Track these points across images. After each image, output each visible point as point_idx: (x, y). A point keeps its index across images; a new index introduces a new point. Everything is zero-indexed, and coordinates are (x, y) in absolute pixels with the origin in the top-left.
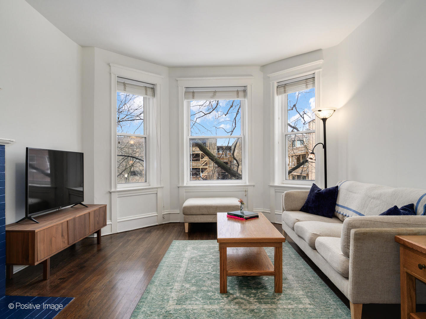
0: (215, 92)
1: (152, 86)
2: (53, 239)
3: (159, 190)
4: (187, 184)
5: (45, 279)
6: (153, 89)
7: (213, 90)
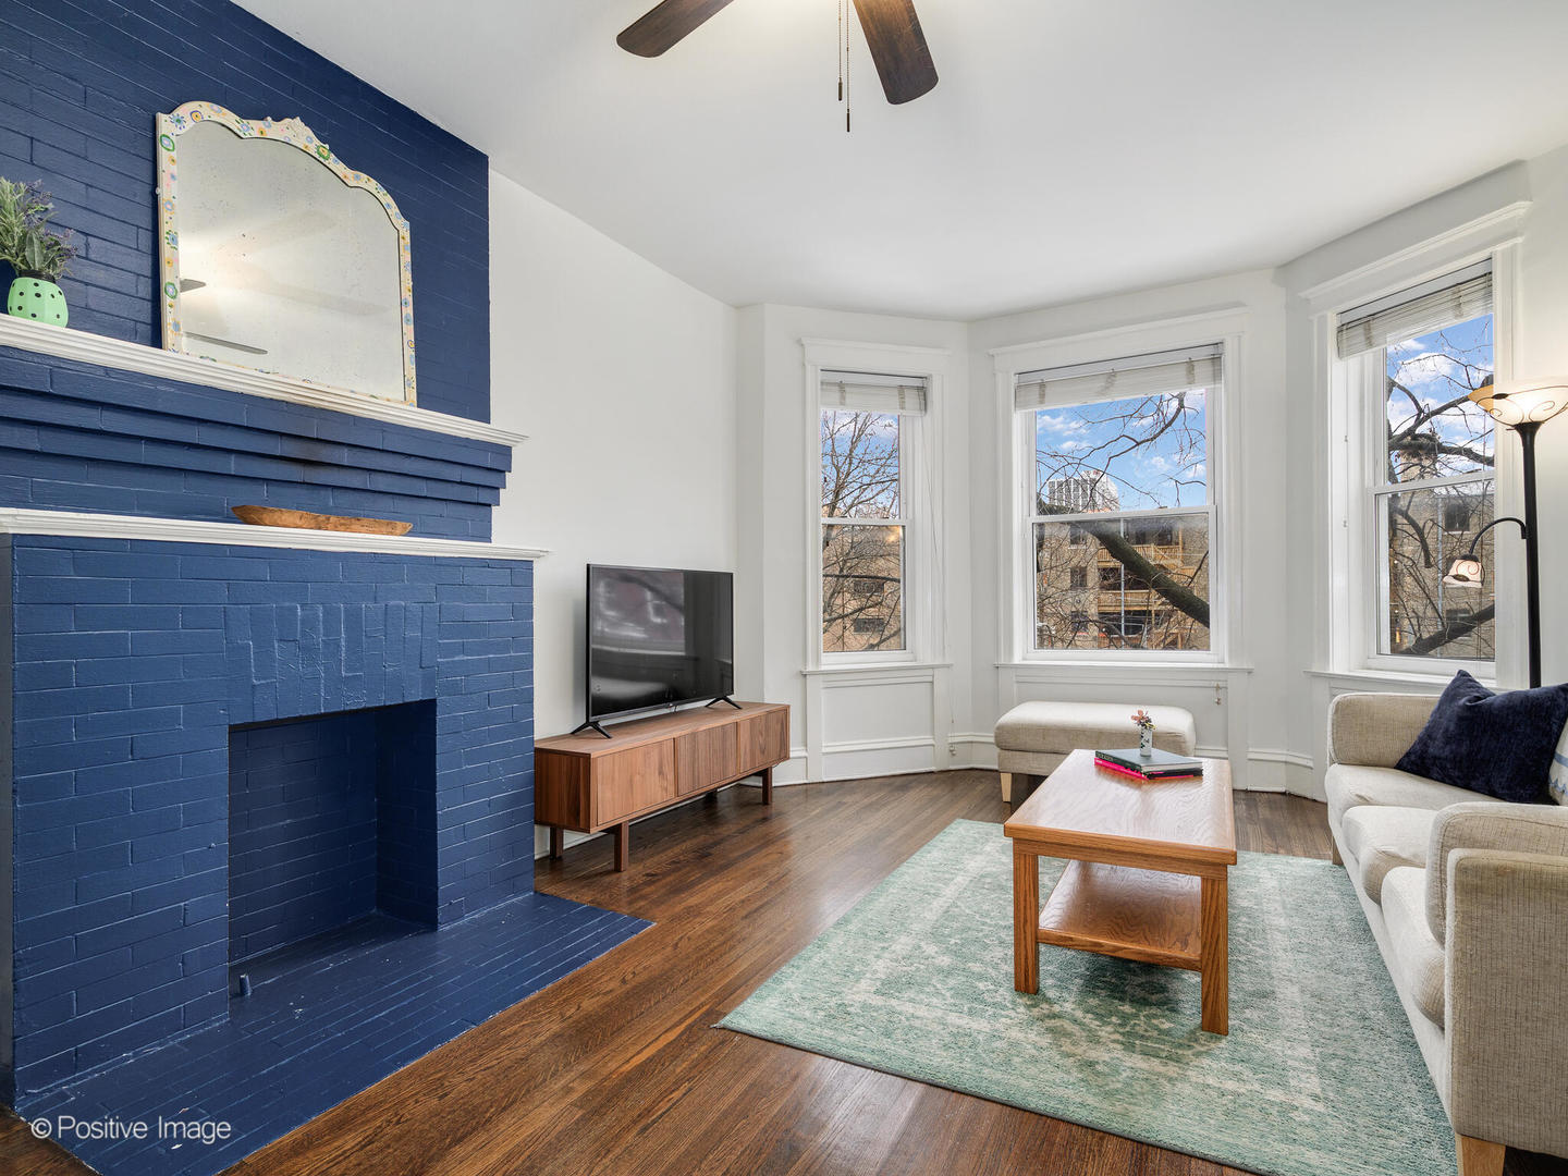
0: (1113, 374)
1: (918, 383)
2: (637, 778)
3: (939, 675)
4: (1024, 659)
5: (618, 869)
6: (922, 391)
7: (1107, 368)
